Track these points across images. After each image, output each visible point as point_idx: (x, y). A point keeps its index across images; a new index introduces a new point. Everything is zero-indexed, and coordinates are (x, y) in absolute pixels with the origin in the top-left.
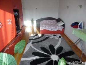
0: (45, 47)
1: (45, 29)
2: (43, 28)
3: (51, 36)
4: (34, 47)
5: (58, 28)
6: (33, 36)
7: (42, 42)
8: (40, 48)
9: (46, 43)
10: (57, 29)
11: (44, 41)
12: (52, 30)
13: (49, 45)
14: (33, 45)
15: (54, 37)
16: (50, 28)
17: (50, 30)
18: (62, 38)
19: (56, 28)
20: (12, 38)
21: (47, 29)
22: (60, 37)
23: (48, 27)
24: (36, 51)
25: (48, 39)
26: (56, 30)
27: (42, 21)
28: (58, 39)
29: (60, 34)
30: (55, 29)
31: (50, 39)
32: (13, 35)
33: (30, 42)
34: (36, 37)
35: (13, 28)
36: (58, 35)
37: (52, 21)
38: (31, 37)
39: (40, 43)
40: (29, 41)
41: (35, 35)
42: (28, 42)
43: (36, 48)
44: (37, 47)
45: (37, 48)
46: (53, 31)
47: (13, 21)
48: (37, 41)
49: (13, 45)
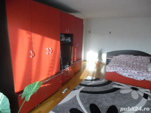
0: (99, 106)
1: (115, 72)
2: (112, 68)
3: (126, 89)
4: (80, 99)
5: (145, 74)
6: (91, 79)
7: (100, 95)
8: (88, 106)
9: (106, 100)
10: (142, 76)
11: (105, 95)
12: (131, 77)
13: (111, 105)
14: (80, 96)
15: (130, 93)
16: (126, 71)
17: (125, 74)
18: (149, 99)
19: (141, 74)
20: (49, 75)
21: (120, 73)
22: (146, 96)
23: (122, 69)
24: (79, 109)
25: (115, 92)
26: (140, 78)
27: (118, 55)
28: (140, 98)
29: (149, 90)
30: (139, 76)
31: (119, 93)
32: (52, 71)
33: (79, 88)
34: (93, 83)
35: (53, 60)
36: (142, 91)
37: (140, 58)
38: (86, 80)
39: (95, 95)
40: (79, 86)
41: (94, 78)
42: (76, 88)
43: (82, 101)
44: (85, 102)
45: (84, 104)
46: (133, 80)
47: (56, 50)
48: (92, 91)
49: (46, 85)
